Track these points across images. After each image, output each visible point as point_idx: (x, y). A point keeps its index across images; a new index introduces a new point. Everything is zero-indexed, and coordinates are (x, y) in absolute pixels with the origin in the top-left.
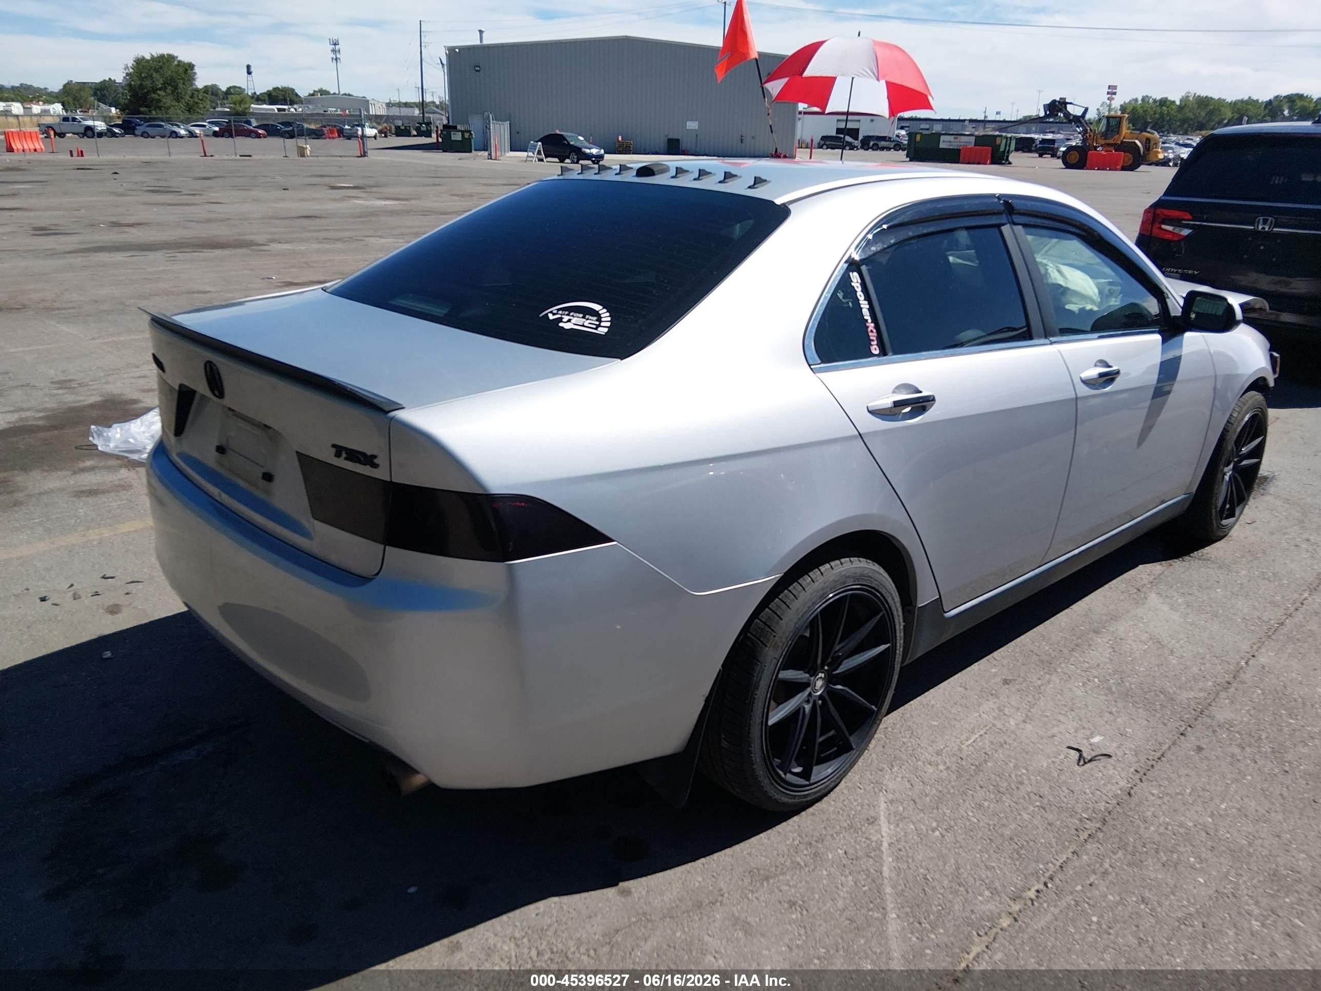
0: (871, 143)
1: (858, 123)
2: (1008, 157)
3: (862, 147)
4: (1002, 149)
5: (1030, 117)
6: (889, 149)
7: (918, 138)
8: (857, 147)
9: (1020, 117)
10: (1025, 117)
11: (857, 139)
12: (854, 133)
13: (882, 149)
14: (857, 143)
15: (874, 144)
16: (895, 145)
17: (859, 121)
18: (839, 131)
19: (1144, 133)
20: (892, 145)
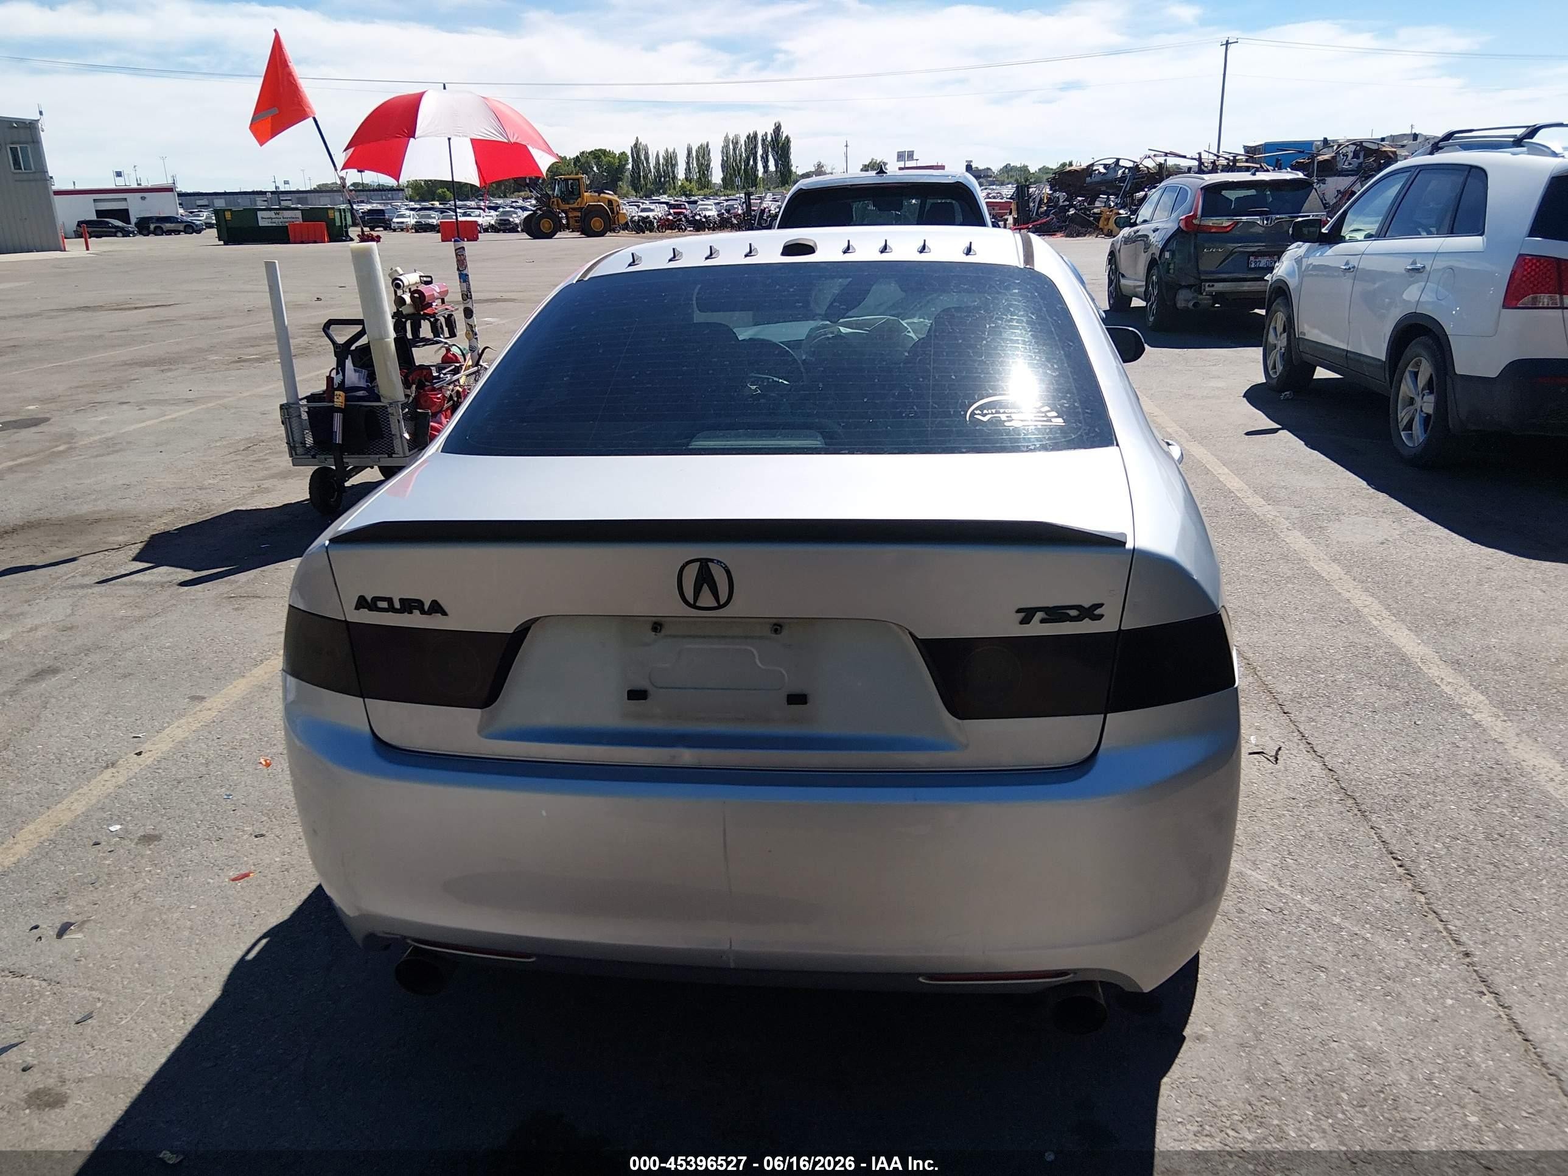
0: (152, 227)
1: (124, 203)
2: (347, 232)
3: (141, 233)
4: (338, 223)
5: (326, 185)
6: (178, 232)
7: (228, 215)
8: (133, 232)
9: (314, 186)
10: (319, 186)
11: (130, 223)
12: (123, 215)
13: (169, 232)
14: (132, 227)
15: (156, 228)
16: (185, 227)
17: (126, 199)
18: (99, 213)
19: (602, 195)
20: (181, 227)
